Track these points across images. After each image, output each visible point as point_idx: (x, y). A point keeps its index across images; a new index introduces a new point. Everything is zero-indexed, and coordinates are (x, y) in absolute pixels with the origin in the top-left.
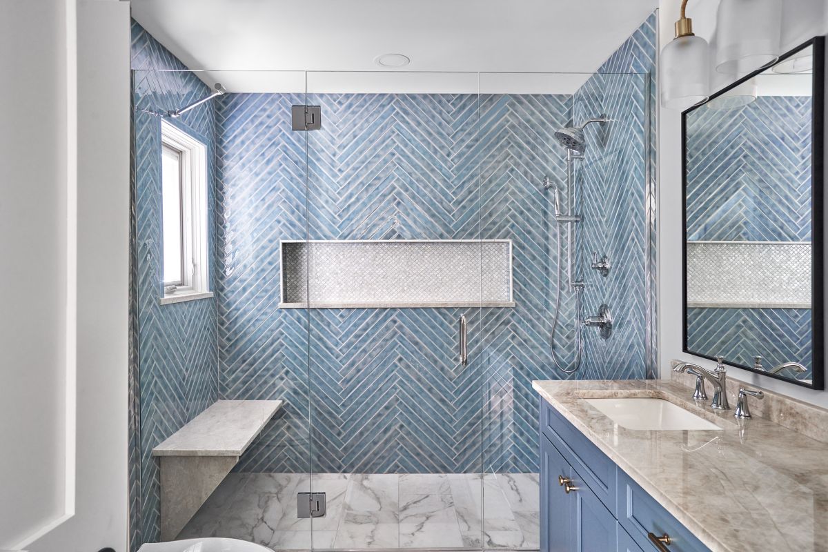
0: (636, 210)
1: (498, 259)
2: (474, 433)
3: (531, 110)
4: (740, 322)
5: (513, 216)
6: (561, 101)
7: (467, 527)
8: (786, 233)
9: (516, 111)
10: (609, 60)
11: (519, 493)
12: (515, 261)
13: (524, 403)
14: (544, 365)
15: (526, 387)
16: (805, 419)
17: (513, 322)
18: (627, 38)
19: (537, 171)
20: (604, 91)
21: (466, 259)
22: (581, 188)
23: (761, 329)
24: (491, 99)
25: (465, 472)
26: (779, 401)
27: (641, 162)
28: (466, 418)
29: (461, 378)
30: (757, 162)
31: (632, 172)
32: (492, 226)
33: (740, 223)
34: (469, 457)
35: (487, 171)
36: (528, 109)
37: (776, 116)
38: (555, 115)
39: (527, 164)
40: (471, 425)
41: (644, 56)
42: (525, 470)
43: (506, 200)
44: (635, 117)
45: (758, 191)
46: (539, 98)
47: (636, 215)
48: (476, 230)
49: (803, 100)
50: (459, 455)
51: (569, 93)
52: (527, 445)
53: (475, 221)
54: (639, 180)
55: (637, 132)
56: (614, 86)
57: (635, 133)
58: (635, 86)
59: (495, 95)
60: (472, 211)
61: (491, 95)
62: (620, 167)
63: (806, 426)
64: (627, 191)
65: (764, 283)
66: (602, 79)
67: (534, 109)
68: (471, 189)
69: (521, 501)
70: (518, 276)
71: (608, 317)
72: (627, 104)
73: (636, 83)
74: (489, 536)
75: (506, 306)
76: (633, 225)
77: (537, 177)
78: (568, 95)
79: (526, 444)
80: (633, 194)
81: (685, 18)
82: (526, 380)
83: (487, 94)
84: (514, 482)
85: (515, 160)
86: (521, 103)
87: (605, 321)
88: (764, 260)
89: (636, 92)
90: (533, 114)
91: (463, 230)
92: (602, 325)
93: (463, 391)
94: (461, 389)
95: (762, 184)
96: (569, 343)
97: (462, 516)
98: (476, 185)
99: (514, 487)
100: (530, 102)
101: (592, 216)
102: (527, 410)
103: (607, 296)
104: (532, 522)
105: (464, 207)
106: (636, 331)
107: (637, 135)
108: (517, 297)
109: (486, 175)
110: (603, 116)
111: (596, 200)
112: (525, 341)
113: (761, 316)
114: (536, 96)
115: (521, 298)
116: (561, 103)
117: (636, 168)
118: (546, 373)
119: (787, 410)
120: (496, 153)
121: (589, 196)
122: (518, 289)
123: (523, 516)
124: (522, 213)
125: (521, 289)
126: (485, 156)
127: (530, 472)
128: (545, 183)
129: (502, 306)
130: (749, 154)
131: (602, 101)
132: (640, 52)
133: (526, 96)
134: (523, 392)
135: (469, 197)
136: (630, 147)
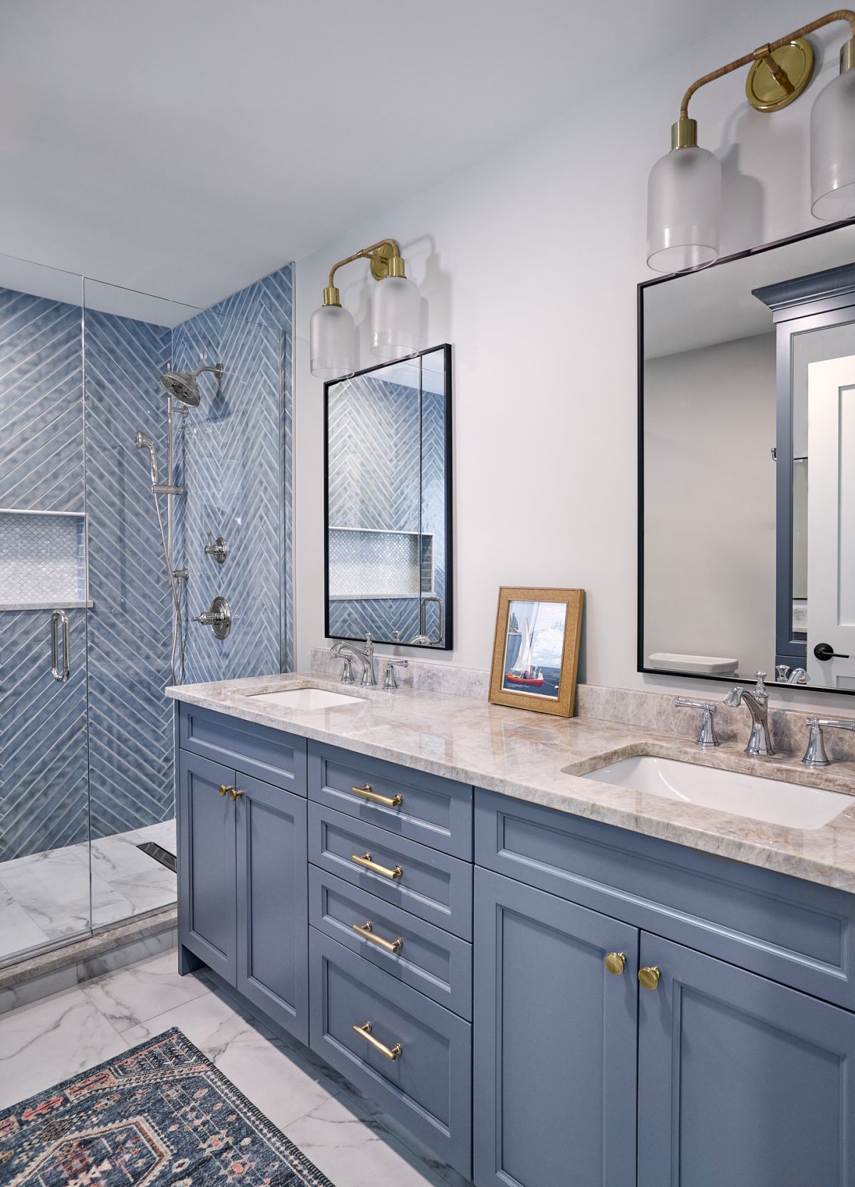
0: (265, 484)
1: (64, 539)
2: (32, 795)
3: (117, 338)
4: (345, 616)
5: (90, 481)
6: (156, 334)
7: (48, 919)
8: (383, 522)
9: (95, 335)
10: (229, 300)
11: (108, 860)
12: (92, 544)
13: (106, 739)
14: (134, 685)
15: (109, 717)
16: (440, 678)
17: (90, 628)
18: (254, 281)
19: (124, 421)
20: (222, 335)
21: (13, 539)
22: (184, 451)
23: (363, 621)
24: (57, 309)
25: (17, 857)
26: (418, 667)
27: (272, 429)
28: (17, 777)
29: (9, 717)
30: (359, 443)
31: (260, 439)
32: (57, 492)
33: (346, 508)
34: (23, 832)
35: (51, 412)
36: (111, 334)
37: (375, 399)
38: (149, 351)
39: (110, 411)
40: (26, 784)
41: (277, 309)
42: (110, 832)
43: (79, 457)
44: (265, 376)
45: (360, 474)
46: (127, 323)
47: (266, 488)
48: (34, 495)
49: (395, 387)
50: (6, 834)
51: (168, 326)
52: (111, 796)
53: (32, 482)
54: (269, 448)
55: (267, 393)
56: (236, 333)
57: (265, 394)
58: (265, 341)
59: (63, 304)
60: (28, 468)
61: (56, 302)
62: (244, 432)
63: (440, 683)
64: (254, 461)
65: (364, 573)
66: (218, 320)
67: (120, 338)
68: (27, 435)
69: (114, 867)
70: (95, 563)
71: (225, 612)
72: (254, 358)
73: (266, 337)
74: (85, 919)
75: (79, 607)
76: (262, 500)
77: (124, 429)
78: (166, 329)
79: (109, 795)
80: (261, 465)
81: (333, 287)
82: (109, 707)
83: (52, 301)
84: (97, 849)
85: (93, 403)
86: (102, 325)
87: (222, 616)
88: (364, 549)
89: (266, 347)
90: (118, 343)
91: (12, 495)
92: (217, 622)
93: (12, 736)
94: (10, 733)
95: (364, 468)
96: (166, 652)
97: (35, 910)
98: (34, 430)
99: (98, 855)
100: (115, 325)
101: (202, 488)
102: (110, 747)
103: (223, 587)
104: (137, 885)
105: (14, 461)
106: (266, 624)
107: (266, 396)
108: (95, 594)
109: (50, 417)
110: (218, 366)
111: (208, 469)
112: (107, 654)
113: (363, 607)
114: (123, 319)
115: (100, 594)
116: (156, 338)
117: (266, 435)
118: (136, 695)
119: (425, 673)
120: (65, 388)
121: (197, 463)
122: (98, 582)
123: (125, 883)
124: (101, 477)
125: (101, 582)
126: (48, 389)
127: (115, 833)
128: (137, 441)
129: (74, 607)
130: (353, 435)
131: (217, 347)
132: (272, 304)
133: (109, 317)
134: (105, 724)
135: (22, 447)
136: (257, 409)
